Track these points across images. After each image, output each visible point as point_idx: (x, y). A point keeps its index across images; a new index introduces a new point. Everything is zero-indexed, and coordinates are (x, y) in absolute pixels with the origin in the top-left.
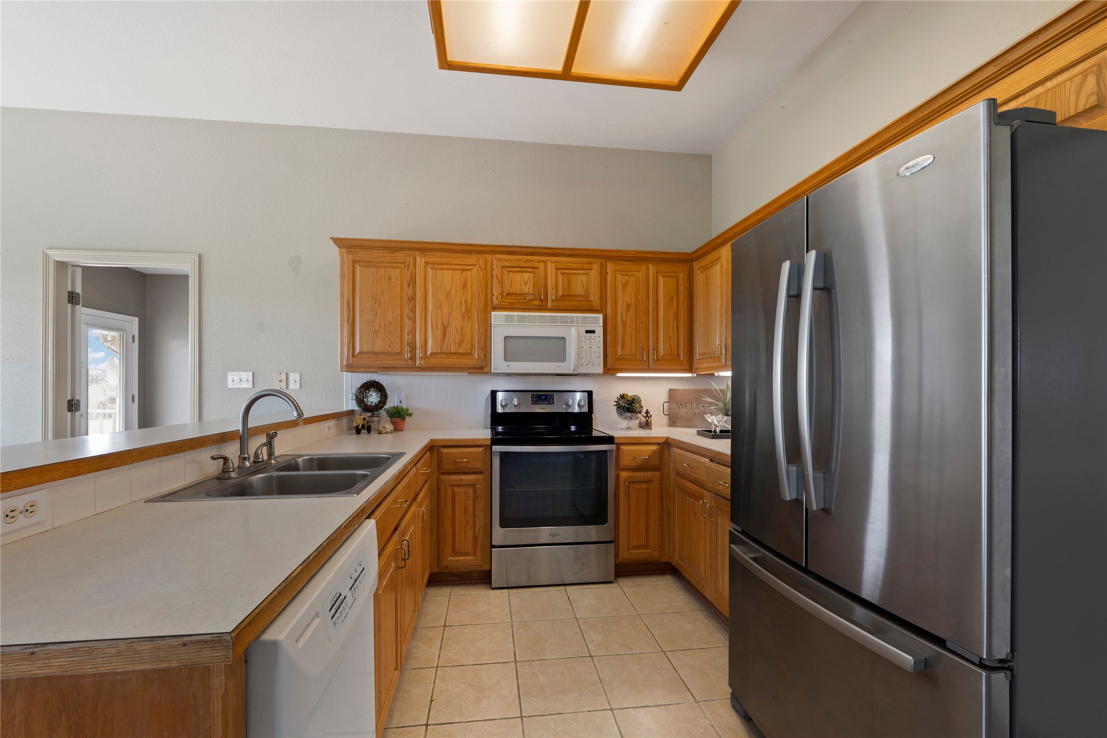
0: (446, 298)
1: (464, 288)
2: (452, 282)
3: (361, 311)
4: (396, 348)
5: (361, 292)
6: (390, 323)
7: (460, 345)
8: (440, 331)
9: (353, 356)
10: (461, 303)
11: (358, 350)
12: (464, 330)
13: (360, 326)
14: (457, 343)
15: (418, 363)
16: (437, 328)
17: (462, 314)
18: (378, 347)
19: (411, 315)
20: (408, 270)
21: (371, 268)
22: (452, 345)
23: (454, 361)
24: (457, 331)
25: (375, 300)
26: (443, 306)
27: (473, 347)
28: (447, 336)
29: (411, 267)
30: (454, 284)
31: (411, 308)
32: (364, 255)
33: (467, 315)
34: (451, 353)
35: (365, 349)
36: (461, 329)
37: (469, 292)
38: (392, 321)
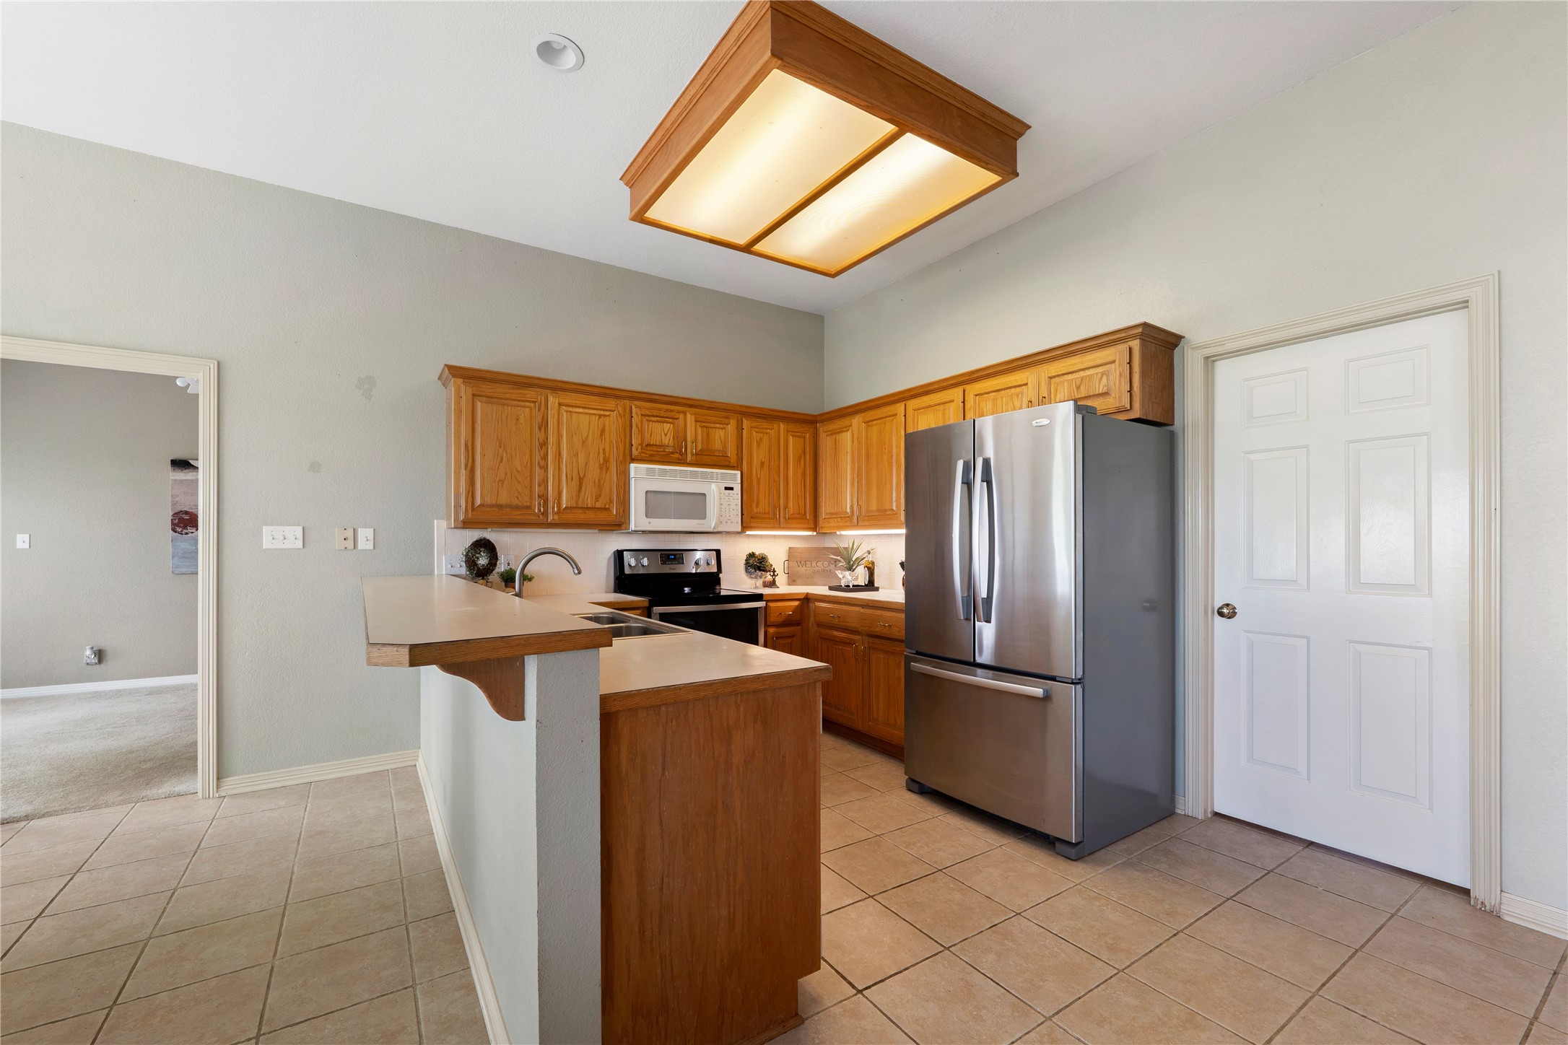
0: (582, 446)
1: (601, 435)
2: (589, 429)
3: (483, 455)
4: (525, 501)
5: (482, 433)
6: (518, 472)
7: (597, 499)
8: (576, 482)
9: (473, 509)
10: (599, 452)
11: (478, 502)
12: (602, 482)
13: (482, 474)
14: (594, 497)
15: (550, 518)
16: (572, 479)
17: (600, 464)
18: (504, 499)
19: (542, 463)
20: (539, 410)
21: (495, 406)
22: (589, 499)
23: (590, 516)
24: (595, 483)
25: (500, 443)
26: (579, 456)
27: (611, 502)
28: (583, 488)
29: (543, 407)
30: (591, 430)
31: (542, 454)
32: (487, 389)
33: (604, 466)
34: (587, 508)
35: (488, 500)
36: (599, 480)
37: (607, 441)
38: (519, 469)
